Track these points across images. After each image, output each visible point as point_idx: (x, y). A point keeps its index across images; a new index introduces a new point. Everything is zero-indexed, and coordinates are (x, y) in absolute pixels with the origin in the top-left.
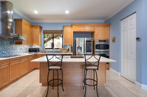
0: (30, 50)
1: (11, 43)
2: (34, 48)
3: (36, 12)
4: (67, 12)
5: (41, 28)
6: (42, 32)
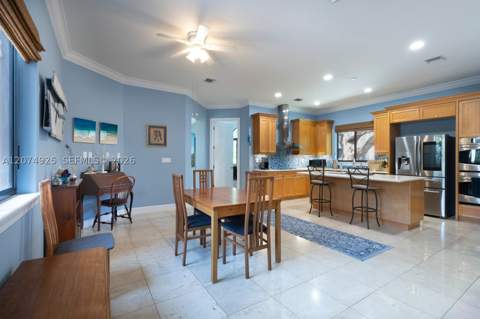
0: (312, 163)
1: (288, 153)
2: (321, 158)
4: (368, 90)
5: (331, 123)
6: (333, 130)
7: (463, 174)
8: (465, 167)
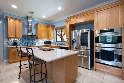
3: (44, 17)
6: (55, 30)
7: (97, 48)
8: (98, 44)
